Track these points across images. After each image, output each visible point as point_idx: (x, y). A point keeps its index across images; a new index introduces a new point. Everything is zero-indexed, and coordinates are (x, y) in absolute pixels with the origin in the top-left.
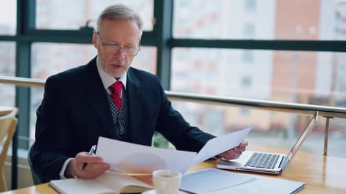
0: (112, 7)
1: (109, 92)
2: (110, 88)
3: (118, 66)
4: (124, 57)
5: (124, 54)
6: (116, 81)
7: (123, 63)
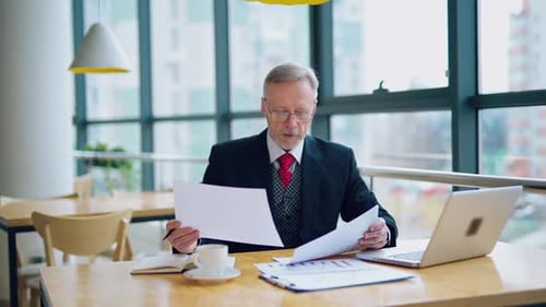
0: (279, 67)
1: (277, 165)
2: (279, 160)
3: (290, 136)
4: (295, 124)
5: (295, 121)
6: (284, 152)
7: (296, 132)
